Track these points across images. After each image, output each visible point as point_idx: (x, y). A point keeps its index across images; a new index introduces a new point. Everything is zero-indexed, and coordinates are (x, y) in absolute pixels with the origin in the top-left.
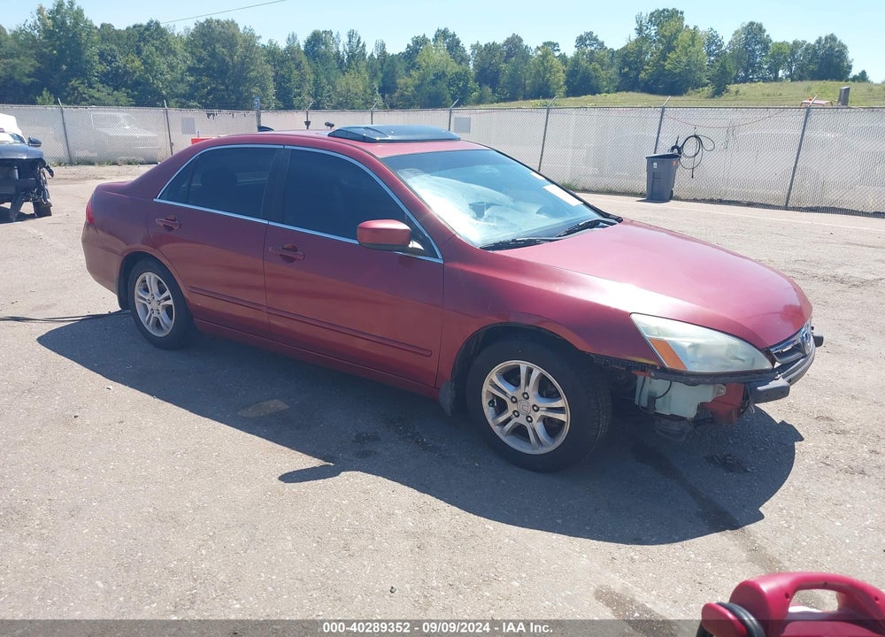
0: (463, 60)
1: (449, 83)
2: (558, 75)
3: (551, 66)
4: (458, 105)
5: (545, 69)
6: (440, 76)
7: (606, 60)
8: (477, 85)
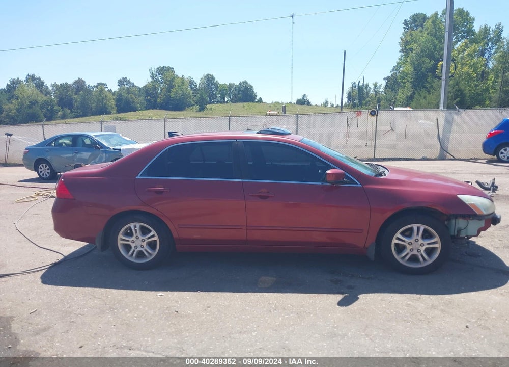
0: (47, 93)
1: (41, 107)
2: (111, 101)
3: (106, 96)
4: (47, 120)
5: (103, 98)
6: (34, 103)
7: (137, 92)
8: (60, 108)
